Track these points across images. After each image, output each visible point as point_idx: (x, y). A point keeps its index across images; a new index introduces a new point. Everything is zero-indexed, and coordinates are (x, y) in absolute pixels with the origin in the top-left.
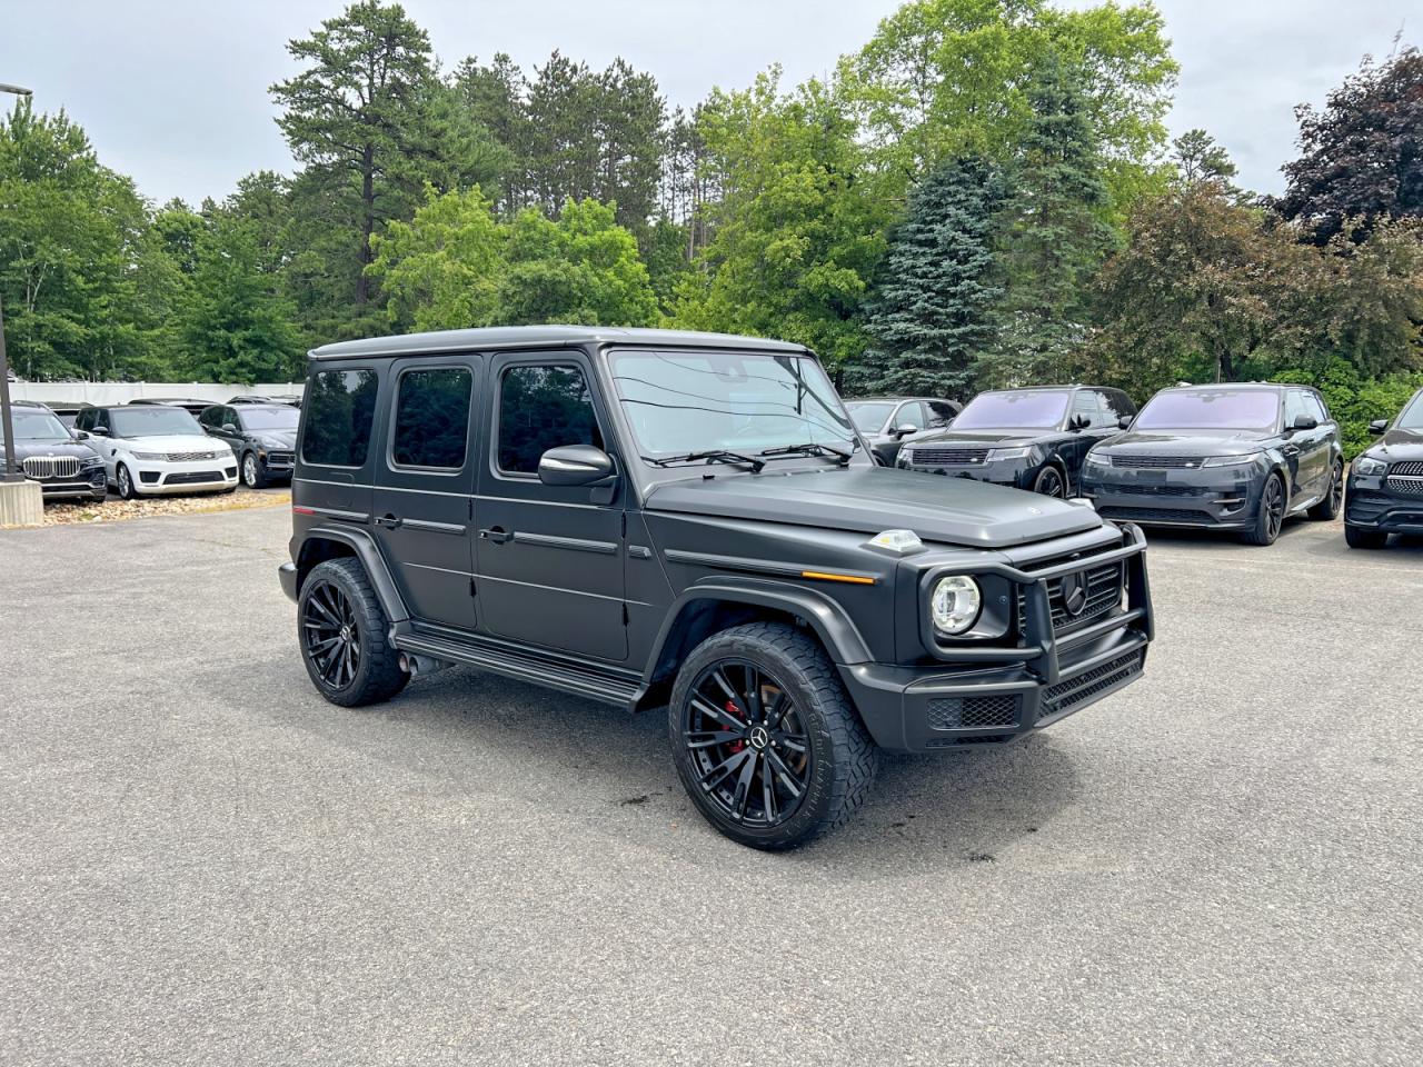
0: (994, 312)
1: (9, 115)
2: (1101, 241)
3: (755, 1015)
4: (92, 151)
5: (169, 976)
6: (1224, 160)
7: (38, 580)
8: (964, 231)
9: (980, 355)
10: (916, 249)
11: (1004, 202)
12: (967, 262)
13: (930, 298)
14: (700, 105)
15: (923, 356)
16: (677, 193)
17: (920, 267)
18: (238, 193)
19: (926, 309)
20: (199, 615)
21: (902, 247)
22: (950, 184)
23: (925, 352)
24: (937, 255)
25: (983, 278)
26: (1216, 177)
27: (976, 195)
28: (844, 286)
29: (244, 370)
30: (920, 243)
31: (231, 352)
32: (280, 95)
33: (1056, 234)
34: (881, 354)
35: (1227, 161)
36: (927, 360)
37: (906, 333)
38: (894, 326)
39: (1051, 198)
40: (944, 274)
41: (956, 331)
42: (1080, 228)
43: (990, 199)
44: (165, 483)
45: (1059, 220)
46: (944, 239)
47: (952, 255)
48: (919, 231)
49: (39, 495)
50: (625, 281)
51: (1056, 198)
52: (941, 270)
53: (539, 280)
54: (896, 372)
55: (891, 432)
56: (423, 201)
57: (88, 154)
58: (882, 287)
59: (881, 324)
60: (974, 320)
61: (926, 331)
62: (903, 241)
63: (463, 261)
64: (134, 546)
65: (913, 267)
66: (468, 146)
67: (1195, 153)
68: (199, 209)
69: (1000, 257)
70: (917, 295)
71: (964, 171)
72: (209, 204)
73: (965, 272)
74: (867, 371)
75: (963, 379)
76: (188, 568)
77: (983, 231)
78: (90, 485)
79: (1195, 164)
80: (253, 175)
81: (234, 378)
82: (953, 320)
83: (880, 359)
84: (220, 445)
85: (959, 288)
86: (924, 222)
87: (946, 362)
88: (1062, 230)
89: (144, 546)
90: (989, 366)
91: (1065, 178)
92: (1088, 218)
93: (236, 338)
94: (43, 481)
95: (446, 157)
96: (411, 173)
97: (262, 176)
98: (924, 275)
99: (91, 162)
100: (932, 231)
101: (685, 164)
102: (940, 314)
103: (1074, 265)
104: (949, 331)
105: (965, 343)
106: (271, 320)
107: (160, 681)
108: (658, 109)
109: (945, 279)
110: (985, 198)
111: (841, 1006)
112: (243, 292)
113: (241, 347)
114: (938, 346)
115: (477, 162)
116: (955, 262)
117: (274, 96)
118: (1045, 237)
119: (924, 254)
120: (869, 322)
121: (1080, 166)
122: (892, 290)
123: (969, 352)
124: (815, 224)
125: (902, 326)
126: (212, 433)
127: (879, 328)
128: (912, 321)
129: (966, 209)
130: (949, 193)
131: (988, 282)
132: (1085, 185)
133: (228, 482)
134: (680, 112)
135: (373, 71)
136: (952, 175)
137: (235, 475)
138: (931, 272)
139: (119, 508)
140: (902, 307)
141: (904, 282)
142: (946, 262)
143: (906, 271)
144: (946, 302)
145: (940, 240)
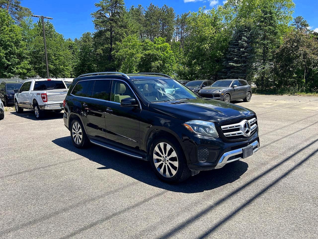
2: (278, 43)
4: (54, 29)
6: (306, 23)
8: (246, 42)
12: (246, 49)
13: (238, 57)
15: (236, 70)
16: (177, 34)
18: (82, 37)
19: (237, 60)
21: (231, 46)
22: (243, 31)
24: (240, 47)
25: (250, 53)
26: (304, 27)
27: (248, 34)
28: (218, 55)
30: (235, 45)
34: (226, 70)
38: (230, 64)
39: (266, 34)
42: (273, 41)
43: (252, 35)
45: (268, 39)
47: (243, 48)
48: (235, 42)
50: (168, 54)
53: (149, 54)
54: (230, 74)
55: (232, 87)
56: (123, 38)
59: (226, 63)
61: (237, 65)
65: (234, 50)
66: (132, 25)
68: (74, 40)
70: (235, 57)
71: (246, 28)
74: (223, 74)
75: (245, 75)
77: (250, 42)
79: (299, 24)
80: (85, 33)
82: (243, 62)
85: (244, 55)
87: (241, 72)
91: (270, 29)
92: (275, 38)
95: (128, 28)
96: (120, 32)
98: (236, 52)
100: (238, 42)
101: (179, 27)
102: (240, 61)
105: (246, 67)
108: (173, 16)
109: (241, 53)
114: (239, 68)
115: (134, 29)
117: (92, 16)
118: (265, 43)
119: (236, 48)
120: (224, 63)
121: (273, 26)
122: (229, 56)
124: (212, 41)
128: (233, 62)
130: (242, 33)
132: (274, 31)
134: (179, 16)
135: (112, 10)
138: (238, 52)
140: (231, 60)
141: (232, 54)
142: (241, 50)
143: (232, 51)
144: (241, 58)
145: (240, 44)
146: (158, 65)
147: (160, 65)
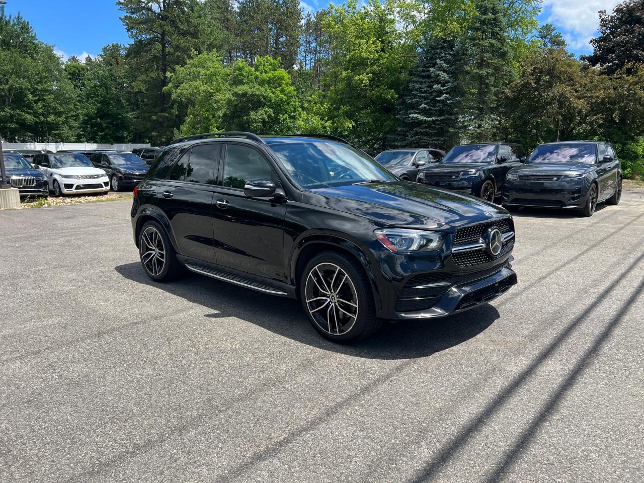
0: (457, 109)
2: (507, 75)
3: (393, 441)
5: (107, 423)
6: (560, 39)
7: (21, 234)
8: (444, 71)
9: (451, 130)
10: (421, 80)
11: (462, 57)
12: (445, 85)
13: (427, 103)
14: (318, 12)
15: (424, 130)
16: (307, 54)
17: (423, 88)
18: (102, 54)
19: (426, 108)
20: (99, 250)
21: (415, 79)
22: (437, 49)
23: (425, 128)
24: (431, 82)
25: (452, 93)
26: (556, 46)
27: (449, 54)
28: (389, 97)
29: (108, 137)
30: (423, 77)
31: (102, 128)
32: (121, 6)
33: (487, 72)
34: (405, 129)
35: (562, 39)
36: (426, 132)
37: (416, 119)
38: (411, 115)
39: (485, 55)
40: (435, 91)
41: (439, 119)
42: (498, 69)
43: (456, 56)
44: (76, 189)
45: (488, 66)
46: (435, 74)
47: (438, 83)
48: (423, 71)
49: (18, 195)
50: (285, 95)
51: (487, 55)
52: (433, 90)
53: (244, 95)
54: (412, 137)
55: (413, 164)
56: (190, 57)
57: (32, 34)
58: (405, 98)
59: (405, 115)
60: (448, 113)
61: (426, 118)
62: (415, 76)
63: (208, 85)
64: (64, 218)
65: (420, 88)
66: (211, 32)
67: (547, 35)
69: (461, 83)
70: (422, 101)
71: (444, 42)
72: (89, 59)
73: (444, 90)
74: (397, 137)
75: (442, 141)
76: (91, 228)
77: (453, 71)
78: (41, 190)
79: (547, 40)
80: (109, 45)
81: (104, 141)
82: (438, 113)
83: (404, 131)
84: (100, 171)
85: (441, 98)
86: (425, 67)
87: (435, 133)
88: (490, 71)
89: (69, 218)
90: (454, 134)
91: (492, 45)
92: (502, 65)
93: (104, 123)
94: (20, 188)
95: (200, 37)
96: (184, 44)
97: (113, 46)
98: (425, 92)
99: (34, 38)
100: (429, 71)
101: (310, 40)
102: (432, 110)
103: (495, 87)
104: (436, 118)
105: (444, 124)
107: (84, 280)
108: (299, 14)
109: (435, 94)
110: (453, 55)
111: (434, 436)
112: (107, 102)
113: (106, 127)
114: (429, 125)
115: (215, 40)
116: (440, 85)
117: (119, 7)
118: (482, 74)
119: (425, 82)
120: (399, 114)
121: (498, 40)
122: (410, 99)
123: (446, 128)
124: (375, 68)
125: (415, 115)
126: (97, 166)
127: (404, 117)
128: (419, 113)
129: (445, 61)
130: (437, 53)
131: (455, 95)
132: (501, 49)
133: (105, 188)
134: (310, 15)
136: (438, 45)
137: (108, 186)
138: (428, 91)
139: (55, 201)
140: (414, 107)
141: (416, 95)
142: (435, 86)
143: (417, 90)
144: (435, 104)
145: (432, 75)
146: (265, 117)
147: (269, 117)
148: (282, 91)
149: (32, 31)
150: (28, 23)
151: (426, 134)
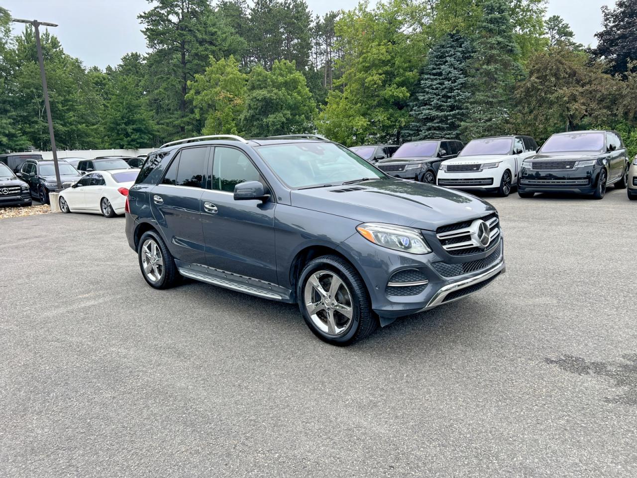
0: (468, 104)
1: (23, 33)
2: (515, 70)
4: (61, 47)
6: (568, 30)
8: (455, 69)
9: (462, 123)
10: (432, 77)
11: (472, 55)
12: (455, 82)
13: (439, 99)
14: (327, 14)
15: (437, 125)
16: (318, 56)
17: (435, 85)
18: (122, 64)
19: (437, 104)
21: (426, 76)
22: (447, 48)
23: (438, 123)
24: (442, 79)
25: (463, 89)
26: (564, 37)
27: (459, 51)
28: (401, 95)
29: (134, 143)
30: (434, 75)
31: (127, 135)
32: (142, 19)
33: (495, 68)
34: (418, 124)
36: (438, 127)
37: (429, 115)
38: (424, 112)
39: (493, 52)
40: (445, 88)
41: (451, 113)
42: (506, 65)
43: (465, 53)
45: (496, 62)
46: (446, 72)
47: (449, 79)
48: (434, 69)
50: (301, 97)
51: (494, 52)
52: (444, 86)
53: (264, 99)
54: (425, 132)
56: (209, 65)
57: (60, 49)
58: (417, 95)
59: (418, 111)
60: (459, 108)
61: (438, 114)
62: (427, 74)
63: (227, 91)
65: (431, 85)
66: (226, 38)
67: (554, 27)
68: (105, 71)
69: (470, 79)
70: (434, 98)
71: (453, 41)
72: (109, 68)
73: (455, 87)
74: (411, 132)
75: (454, 135)
77: (462, 68)
79: (554, 32)
80: (128, 55)
81: (130, 146)
82: (450, 109)
83: (417, 126)
85: (453, 94)
86: (436, 65)
87: (447, 127)
88: (498, 66)
90: (466, 128)
91: (499, 43)
92: (509, 61)
93: (129, 129)
95: (217, 44)
96: (203, 52)
97: (132, 55)
98: (437, 89)
99: (61, 52)
100: (440, 69)
101: (321, 42)
102: (444, 106)
103: (503, 82)
104: (448, 113)
105: (455, 118)
106: (144, 120)
108: (308, 17)
109: (446, 90)
110: (463, 52)
112: (131, 108)
113: (132, 133)
114: (444, 120)
115: (230, 45)
116: (450, 82)
117: (140, 20)
118: (490, 70)
120: (412, 110)
121: (505, 37)
122: (422, 96)
123: (457, 123)
124: (387, 68)
125: (427, 111)
127: (417, 113)
128: (431, 109)
129: (454, 58)
130: (447, 52)
131: (465, 91)
132: (508, 46)
134: (318, 18)
135: (183, 6)
136: (448, 43)
138: (440, 87)
140: (427, 103)
141: (428, 93)
142: (446, 82)
143: (429, 87)
144: (447, 100)
145: (444, 72)
146: (284, 119)
147: (287, 119)
148: (299, 93)
149: (61, 46)
150: (56, 38)
151: (439, 129)
